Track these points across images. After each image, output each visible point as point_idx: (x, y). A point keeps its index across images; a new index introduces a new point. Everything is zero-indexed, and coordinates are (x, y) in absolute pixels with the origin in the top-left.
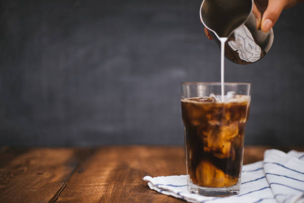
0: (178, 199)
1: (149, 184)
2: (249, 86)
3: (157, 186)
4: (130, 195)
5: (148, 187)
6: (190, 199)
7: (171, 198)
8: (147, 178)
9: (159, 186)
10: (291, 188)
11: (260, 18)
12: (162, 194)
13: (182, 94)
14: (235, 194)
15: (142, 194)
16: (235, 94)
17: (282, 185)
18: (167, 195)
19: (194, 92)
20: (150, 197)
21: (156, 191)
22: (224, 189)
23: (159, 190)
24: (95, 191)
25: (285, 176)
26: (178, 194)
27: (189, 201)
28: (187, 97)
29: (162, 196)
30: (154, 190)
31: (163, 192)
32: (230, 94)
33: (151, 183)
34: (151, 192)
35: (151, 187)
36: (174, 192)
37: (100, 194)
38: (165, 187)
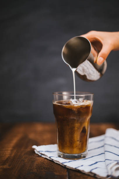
0: (50, 160)
1: (35, 151)
4: (24, 157)
6: (56, 161)
7: (46, 160)
8: (34, 147)
9: (40, 152)
11: (96, 57)
12: (41, 157)
16: (83, 100)
17: (111, 152)
18: (44, 158)
20: (34, 159)
21: (39, 155)
23: (40, 155)
26: (50, 157)
27: (55, 162)
29: (41, 158)
30: (37, 154)
31: (42, 156)
32: (81, 100)
34: (36, 155)
35: (36, 153)
38: (43, 153)
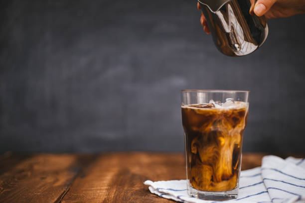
0: (178, 202)
1: (150, 188)
2: (247, 93)
3: (157, 190)
4: (132, 198)
5: (149, 191)
7: (171, 202)
8: (147, 182)
9: (160, 190)
10: (288, 192)
12: (162, 197)
13: (182, 100)
14: (233, 198)
15: (143, 197)
16: (233, 101)
17: (279, 189)
18: (167, 199)
19: (194, 100)
20: (151, 200)
21: (157, 195)
22: (223, 193)
23: (159, 194)
24: (97, 195)
25: (283, 182)
26: (178, 198)
28: (187, 104)
29: (163, 199)
30: (154, 194)
31: (164, 196)
33: (152, 187)
34: (152, 195)
35: (152, 192)
36: (174, 196)
37: (103, 198)
38: (165, 191)
